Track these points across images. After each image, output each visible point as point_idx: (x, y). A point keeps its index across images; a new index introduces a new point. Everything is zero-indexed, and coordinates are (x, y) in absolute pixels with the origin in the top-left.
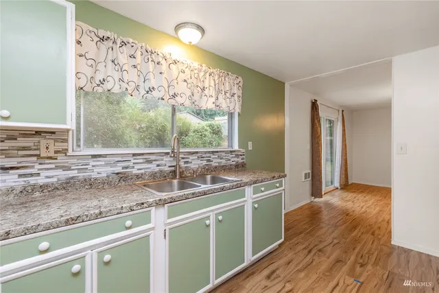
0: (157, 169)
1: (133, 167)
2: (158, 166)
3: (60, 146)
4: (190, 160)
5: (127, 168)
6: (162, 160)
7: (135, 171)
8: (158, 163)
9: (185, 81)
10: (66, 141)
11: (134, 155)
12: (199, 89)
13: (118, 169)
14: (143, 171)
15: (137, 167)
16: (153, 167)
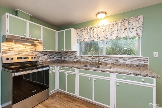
0: (95, 61)
1: (88, 60)
2: (95, 60)
3: (76, 54)
4: (107, 60)
5: (87, 60)
6: (96, 59)
7: (89, 61)
8: (95, 59)
9: (103, 31)
10: (77, 53)
11: (89, 57)
12: (110, 32)
13: (85, 60)
14: (91, 61)
15: (89, 60)
16: (94, 61)
